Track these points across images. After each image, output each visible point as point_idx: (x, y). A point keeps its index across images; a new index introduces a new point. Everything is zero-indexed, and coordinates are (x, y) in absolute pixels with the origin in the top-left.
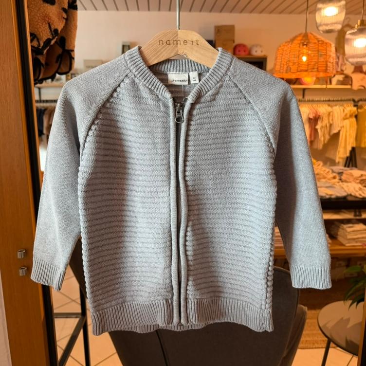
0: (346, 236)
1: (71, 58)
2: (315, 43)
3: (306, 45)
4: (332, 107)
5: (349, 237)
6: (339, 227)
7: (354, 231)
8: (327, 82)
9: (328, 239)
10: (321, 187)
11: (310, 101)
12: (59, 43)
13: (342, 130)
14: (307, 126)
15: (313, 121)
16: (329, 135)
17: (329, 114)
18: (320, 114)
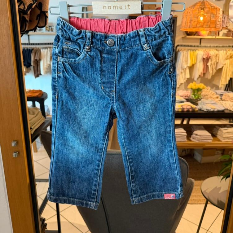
0: (223, 135)
1: (46, 17)
2: (209, 8)
3: (203, 9)
4: (218, 51)
5: (224, 136)
6: (218, 129)
7: (227, 132)
8: (216, 34)
9: (211, 137)
10: (208, 104)
11: (204, 47)
12: (38, 6)
13: (224, 66)
14: (202, 63)
15: (206, 60)
16: (216, 69)
17: (216, 56)
18: (211, 56)
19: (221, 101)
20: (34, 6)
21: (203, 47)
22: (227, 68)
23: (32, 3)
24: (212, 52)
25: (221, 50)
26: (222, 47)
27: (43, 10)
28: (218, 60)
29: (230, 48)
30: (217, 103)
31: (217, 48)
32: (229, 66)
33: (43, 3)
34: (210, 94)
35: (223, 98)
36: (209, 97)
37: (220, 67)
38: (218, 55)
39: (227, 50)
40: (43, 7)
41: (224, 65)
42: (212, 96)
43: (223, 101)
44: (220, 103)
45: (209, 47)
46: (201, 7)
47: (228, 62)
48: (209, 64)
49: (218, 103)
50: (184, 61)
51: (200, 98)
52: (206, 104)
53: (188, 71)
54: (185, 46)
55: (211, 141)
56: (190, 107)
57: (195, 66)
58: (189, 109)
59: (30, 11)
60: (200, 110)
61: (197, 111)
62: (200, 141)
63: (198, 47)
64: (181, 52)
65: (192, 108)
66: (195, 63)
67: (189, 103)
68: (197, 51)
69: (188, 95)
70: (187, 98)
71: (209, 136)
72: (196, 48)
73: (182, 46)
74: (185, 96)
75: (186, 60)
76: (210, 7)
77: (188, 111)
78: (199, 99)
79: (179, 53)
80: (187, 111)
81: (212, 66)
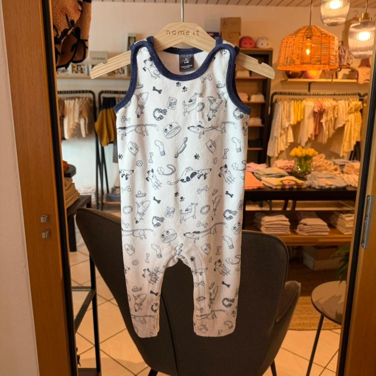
0: (345, 225)
1: (86, 48)
3: (310, 38)
4: (337, 100)
5: (347, 226)
6: (338, 217)
8: (332, 76)
9: (327, 227)
10: (321, 178)
11: (315, 95)
12: (74, 33)
13: (347, 124)
14: (312, 120)
15: (318, 115)
16: (334, 129)
17: (334, 108)
18: (325, 108)
19: (342, 175)
20: (69, 32)
21: (313, 95)
22: (351, 126)
23: (68, 28)
24: (328, 103)
25: (341, 100)
26: (343, 95)
27: (81, 38)
28: (337, 114)
29: (355, 96)
30: (335, 177)
31: (335, 97)
32: (355, 123)
33: (81, 29)
34: (324, 164)
35: (345, 170)
36: (323, 168)
37: (340, 125)
38: (337, 107)
39: (351, 100)
40: (81, 34)
41: (346, 121)
42: (328, 167)
43: (344, 174)
44: (341, 177)
45: (323, 95)
46: (306, 34)
47: (352, 117)
48: (323, 121)
49: (337, 176)
50: (284, 116)
51: (309, 170)
52: (319, 178)
53: (290, 132)
54: (285, 94)
55: (327, 234)
56: (294, 183)
57: (302, 123)
58: (292, 185)
59: (64, 39)
60: (310, 187)
61: (305, 188)
62: (311, 234)
63: (305, 95)
64: (279, 103)
65: (297, 184)
66: (303, 120)
67: (293, 178)
68: (304, 101)
69: (291, 166)
70: (289, 170)
71: (325, 225)
72: (302, 97)
73: (281, 93)
74: (286, 168)
75: (288, 116)
76: (320, 35)
77: (291, 189)
78: (307, 171)
79: (277, 105)
80: (289, 189)
81: (327, 124)
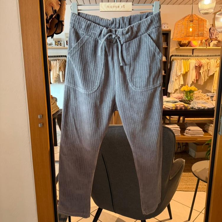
1: (63, 25)
3: (192, 21)
4: (209, 59)
8: (207, 45)
9: (203, 132)
12: (56, 17)
13: (216, 73)
15: (198, 68)
16: (208, 77)
18: (203, 64)
19: (212, 101)
21: (195, 56)
23: (53, 14)
24: (204, 61)
25: (212, 59)
26: (213, 56)
27: (60, 20)
28: (210, 67)
33: (60, 15)
35: (214, 99)
36: (200, 98)
37: (212, 74)
38: (209, 63)
42: (203, 98)
45: (201, 56)
46: (190, 19)
48: (201, 71)
49: (209, 102)
52: (198, 103)
53: (182, 78)
56: (183, 106)
59: (51, 20)
60: (192, 108)
61: (189, 109)
62: (193, 135)
63: (190, 56)
64: (175, 61)
66: (189, 71)
67: (182, 103)
68: (190, 60)
71: (201, 130)
73: (176, 56)
74: (179, 98)
75: (180, 69)
76: (198, 19)
77: (181, 109)
78: (191, 99)
81: (204, 73)
